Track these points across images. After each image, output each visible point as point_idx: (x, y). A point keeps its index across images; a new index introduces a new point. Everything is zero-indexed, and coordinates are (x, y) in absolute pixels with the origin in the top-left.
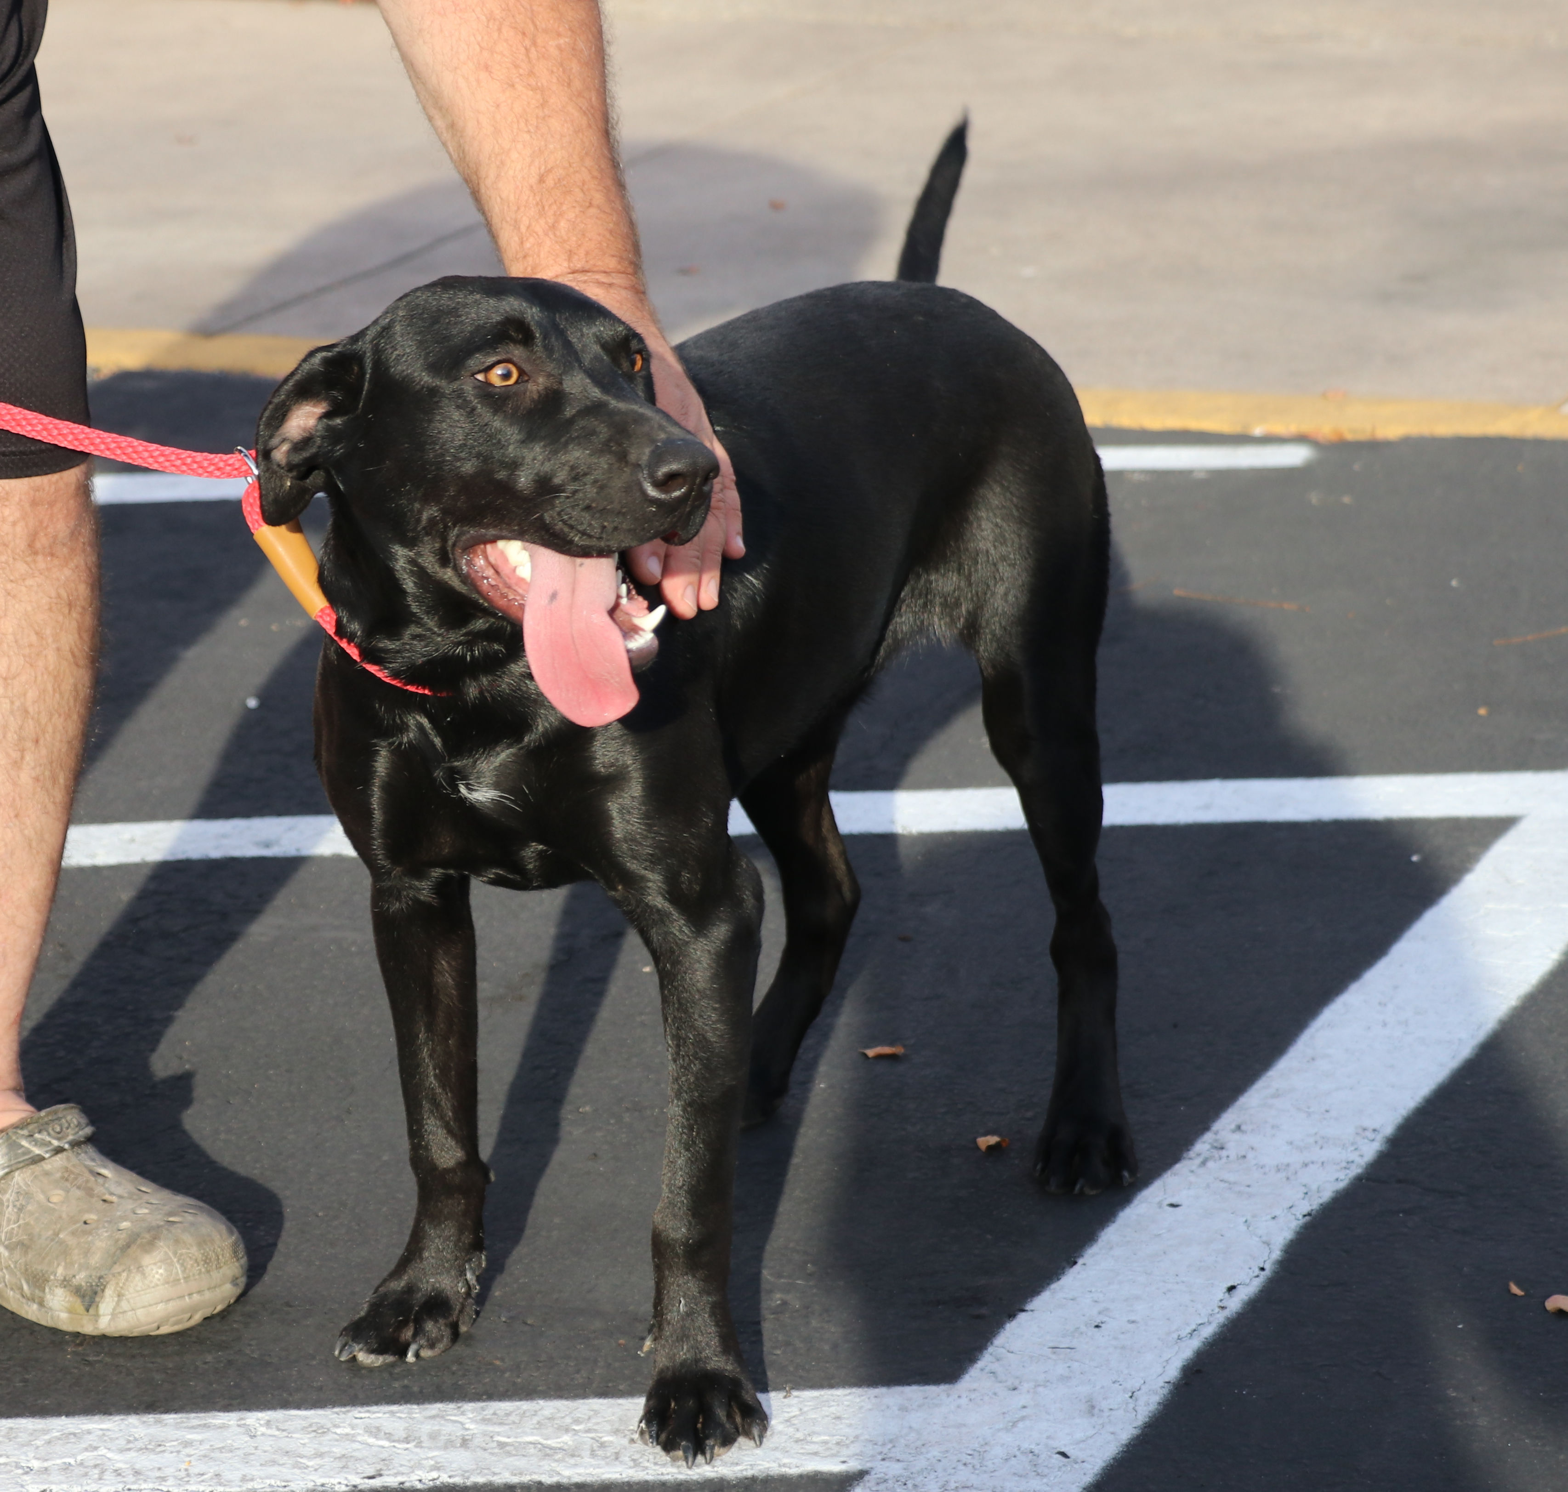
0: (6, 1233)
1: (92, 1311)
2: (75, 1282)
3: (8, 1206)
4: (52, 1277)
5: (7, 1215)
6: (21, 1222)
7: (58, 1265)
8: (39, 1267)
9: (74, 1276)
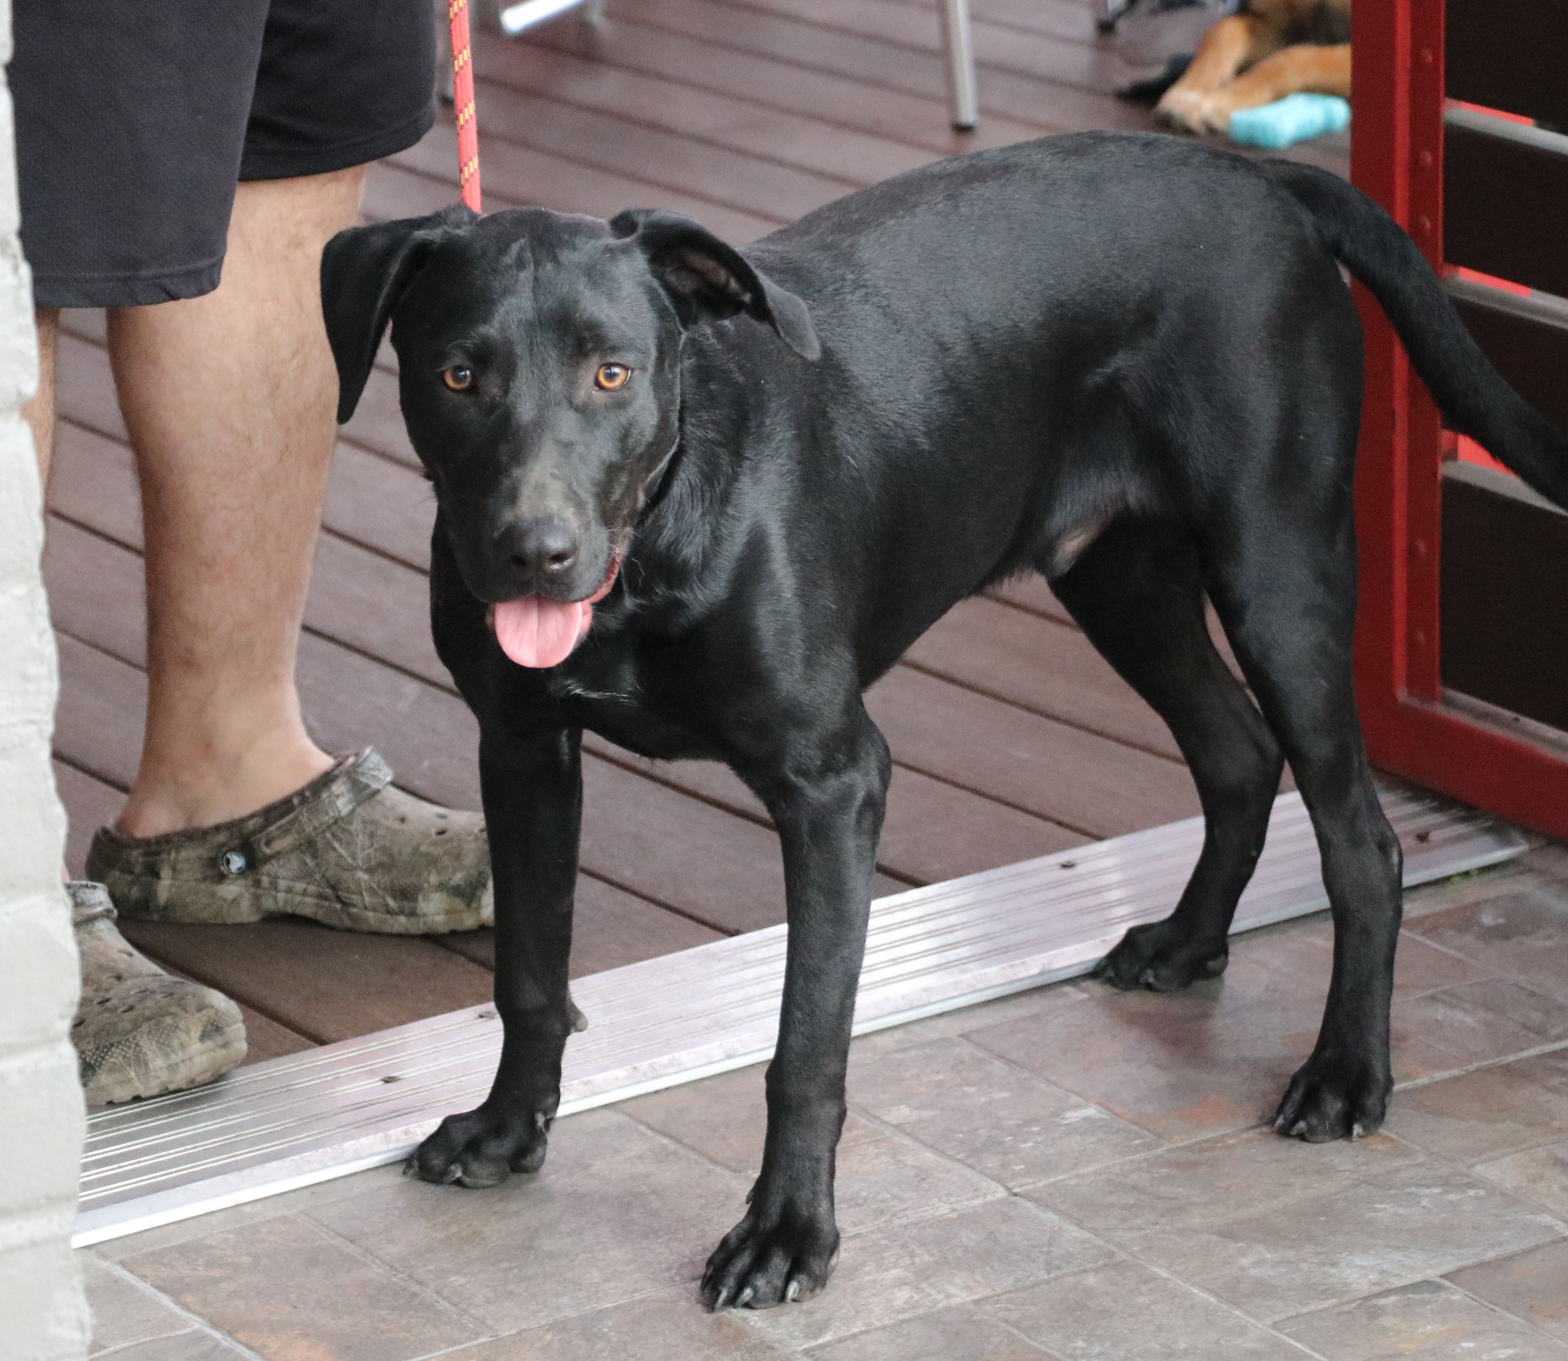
0: (363, 858)
1: (474, 905)
2: (452, 883)
3: (358, 835)
4: (425, 885)
5: (359, 843)
6: (375, 846)
7: (429, 874)
8: (408, 881)
9: (451, 879)
